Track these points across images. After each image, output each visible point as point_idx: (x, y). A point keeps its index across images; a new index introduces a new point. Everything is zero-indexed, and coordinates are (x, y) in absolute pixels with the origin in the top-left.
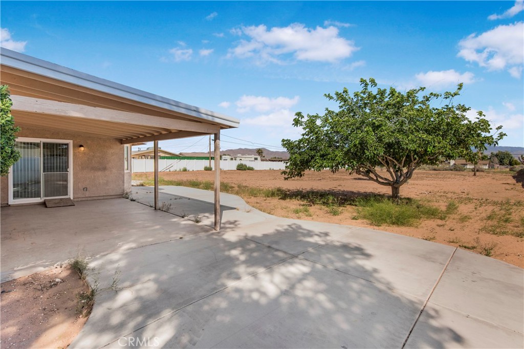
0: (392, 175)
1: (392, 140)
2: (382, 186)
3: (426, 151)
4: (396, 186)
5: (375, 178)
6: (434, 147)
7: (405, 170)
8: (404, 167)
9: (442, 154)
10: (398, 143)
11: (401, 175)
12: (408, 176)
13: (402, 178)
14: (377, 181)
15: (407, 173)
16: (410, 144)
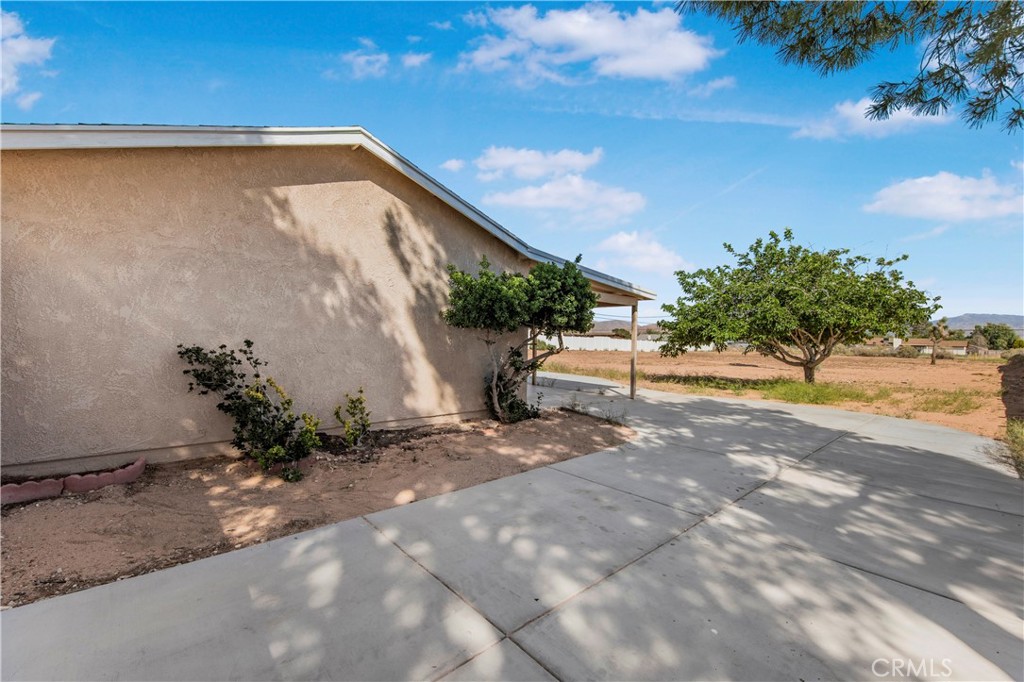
0: (804, 353)
1: (809, 312)
2: (792, 368)
3: (848, 323)
4: (810, 365)
5: (781, 357)
6: (859, 319)
7: (822, 347)
8: (821, 343)
9: (868, 327)
10: (816, 315)
11: (817, 352)
12: (826, 354)
13: (818, 356)
14: (784, 360)
15: (824, 350)
16: (829, 317)
